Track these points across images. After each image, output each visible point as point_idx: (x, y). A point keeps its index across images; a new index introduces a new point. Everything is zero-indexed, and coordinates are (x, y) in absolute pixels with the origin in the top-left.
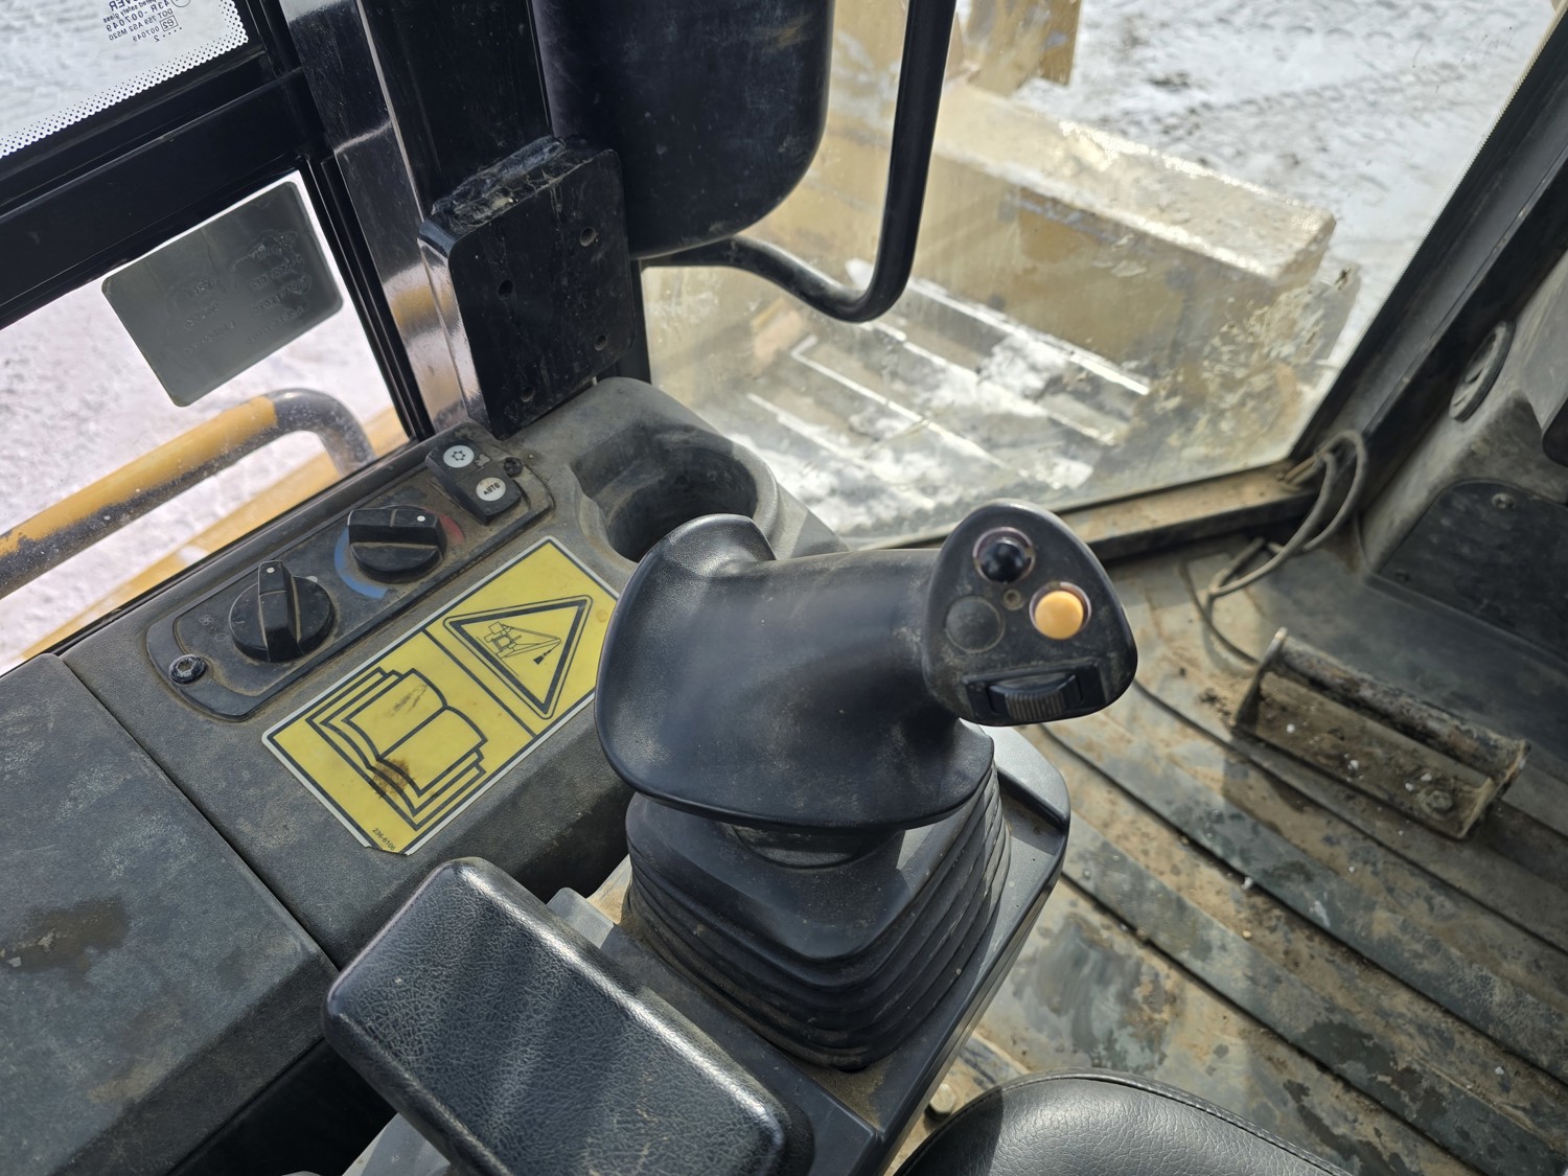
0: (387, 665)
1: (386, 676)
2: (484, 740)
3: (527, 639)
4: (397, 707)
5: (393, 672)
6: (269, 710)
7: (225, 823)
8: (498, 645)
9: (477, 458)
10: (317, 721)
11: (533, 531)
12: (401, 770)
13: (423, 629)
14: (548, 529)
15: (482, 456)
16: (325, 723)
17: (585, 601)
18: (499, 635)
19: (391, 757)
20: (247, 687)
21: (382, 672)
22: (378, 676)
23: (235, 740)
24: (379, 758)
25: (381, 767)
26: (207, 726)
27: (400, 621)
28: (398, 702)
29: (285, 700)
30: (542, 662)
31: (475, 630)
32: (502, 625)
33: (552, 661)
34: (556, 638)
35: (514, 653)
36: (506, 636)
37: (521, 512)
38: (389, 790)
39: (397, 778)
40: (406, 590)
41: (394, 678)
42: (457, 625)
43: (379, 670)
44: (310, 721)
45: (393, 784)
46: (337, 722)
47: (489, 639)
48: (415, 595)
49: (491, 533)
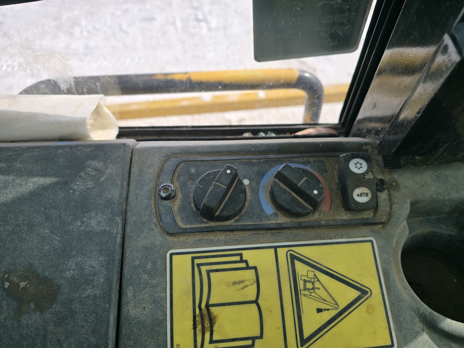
0: (247, 255)
1: (242, 261)
2: (261, 337)
3: (322, 293)
4: (235, 283)
5: (246, 262)
6: (182, 238)
7: (124, 284)
8: (305, 285)
9: (367, 172)
10: (197, 261)
11: (367, 229)
12: (212, 321)
13: (275, 248)
14: (375, 233)
15: (370, 173)
16: (199, 265)
17: (367, 292)
18: (310, 279)
19: (213, 309)
20: (182, 219)
21: (241, 258)
22: (238, 258)
23: (158, 243)
24: (207, 306)
25: (205, 312)
26: (153, 226)
27: (268, 234)
28: (237, 280)
29: (191, 239)
30: (320, 314)
31: (300, 268)
32: (315, 275)
33: (326, 316)
34: (337, 304)
35: (309, 297)
36: (313, 283)
37: (368, 215)
38: (199, 327)
39: (207, 324)
40: (283, 220)
41: (243, 265)
42: (293, 258)
43: (241, 255)
44: (193, 259)
45: (203, 326)
46: (204, 269)
47: (303, 278)
48: (285, 226)
49: (345, 216)
